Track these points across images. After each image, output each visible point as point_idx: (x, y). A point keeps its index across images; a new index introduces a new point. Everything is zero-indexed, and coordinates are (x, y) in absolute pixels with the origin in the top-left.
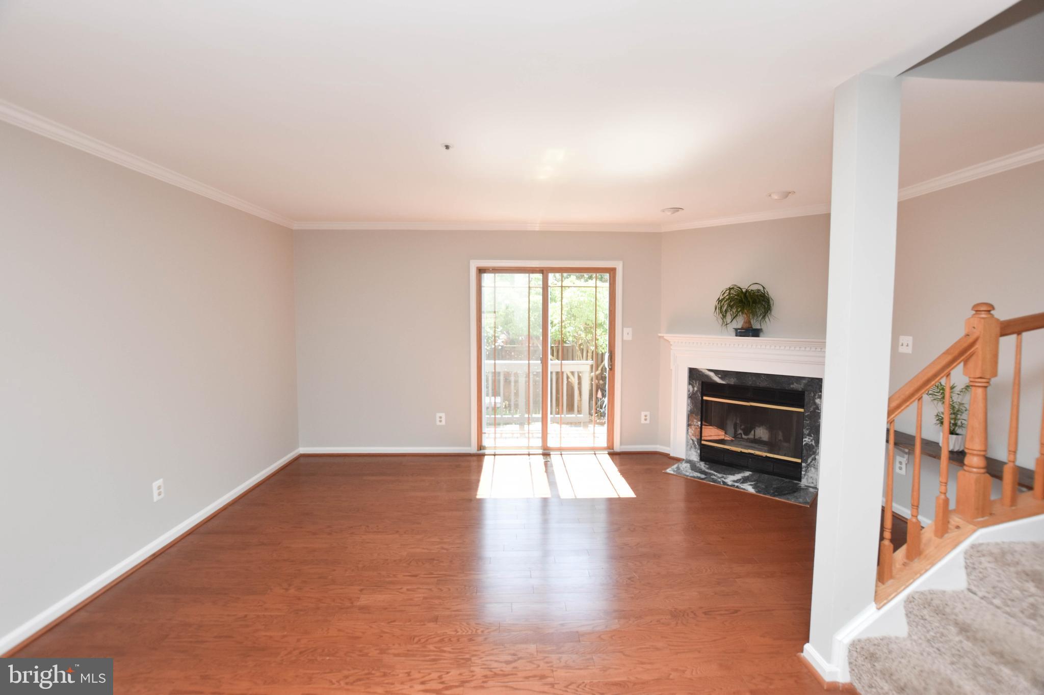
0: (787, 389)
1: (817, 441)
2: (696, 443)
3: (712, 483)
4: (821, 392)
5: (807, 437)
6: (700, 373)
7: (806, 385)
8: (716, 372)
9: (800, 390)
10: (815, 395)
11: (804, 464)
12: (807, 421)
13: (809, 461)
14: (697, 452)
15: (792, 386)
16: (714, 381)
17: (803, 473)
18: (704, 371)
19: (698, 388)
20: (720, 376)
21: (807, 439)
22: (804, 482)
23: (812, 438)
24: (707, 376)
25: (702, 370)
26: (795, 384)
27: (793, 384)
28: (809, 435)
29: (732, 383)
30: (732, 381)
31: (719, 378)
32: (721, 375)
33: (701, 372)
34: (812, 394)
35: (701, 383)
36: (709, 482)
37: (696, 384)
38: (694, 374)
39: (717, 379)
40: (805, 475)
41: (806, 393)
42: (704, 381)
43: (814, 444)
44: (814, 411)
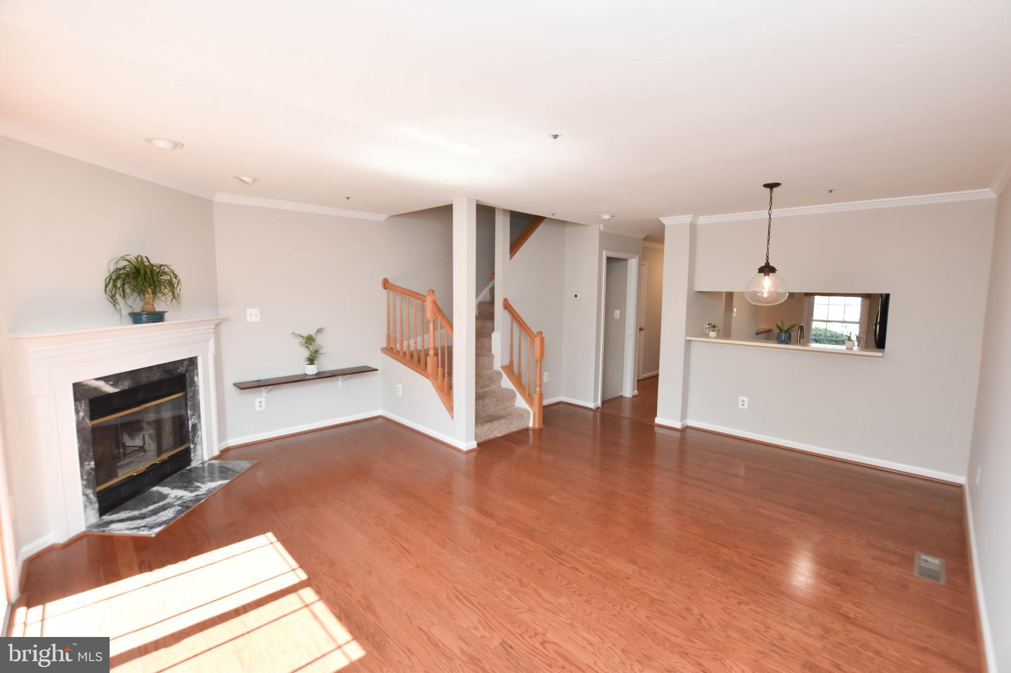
0: (175, 375)
1: (199, 418)
2: (92, 496)
3: (202, 501)
4: (197, 369)
5: (193, 417)
6: (85, 387)
7: (189, 365)
8: (106, 379)
9: (184, 372)
10: (194, 374)
11: (192, 446)
12: (191, 401)
13: (195, 441)
14: (93, 509)
15: (178, 371)
16: (105, 392)
17: (192, 455)
18: (89, 383)
19: (85, 411)
20: (111, 383)
21: (193, 420)
22: (194, 464)
23: (195, 417)
24: (96, 389)
25: (86, 383)
26: (180, 368)
27: (178, 368)
28: (194, 415)
29: (127, 388)
30: (126, 385)
31: (112, 385)
32: (113, 381)
33: (86, 385)
34: (192, 374)
35: (88, 401)
36: (200, 503)
37: (81, 406)
38: (80, 390)
39: (109, 389)
40: (194, 456)
41: (188, 374)
42: (91, 397)
43: (197, 422)
44: (194, 390)
